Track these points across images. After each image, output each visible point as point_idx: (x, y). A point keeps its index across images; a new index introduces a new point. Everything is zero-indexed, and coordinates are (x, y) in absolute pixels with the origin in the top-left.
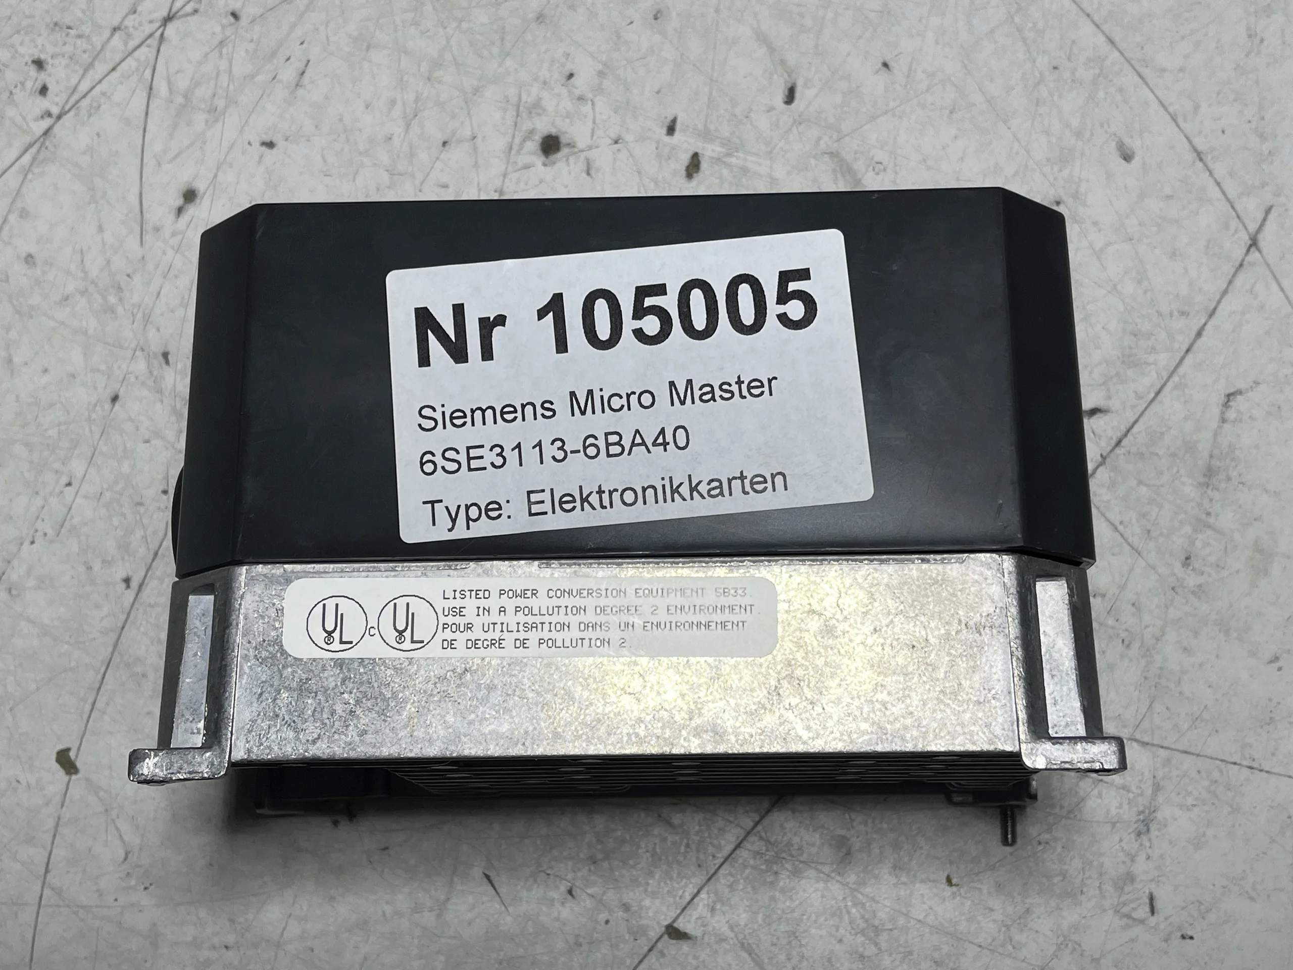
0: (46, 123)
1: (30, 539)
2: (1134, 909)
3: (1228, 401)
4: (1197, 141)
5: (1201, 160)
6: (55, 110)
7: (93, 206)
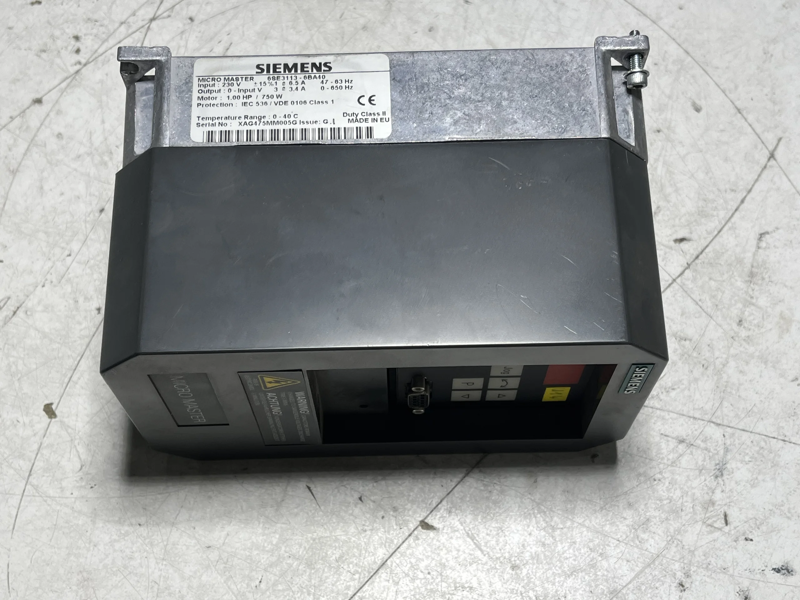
0: (78, 67)
1: (42, 284)
2: (715, 522)
3: (761, 237)
4: (738, 103)
5: (740, 113)
6: (83, 61)
7: (100, 110)
